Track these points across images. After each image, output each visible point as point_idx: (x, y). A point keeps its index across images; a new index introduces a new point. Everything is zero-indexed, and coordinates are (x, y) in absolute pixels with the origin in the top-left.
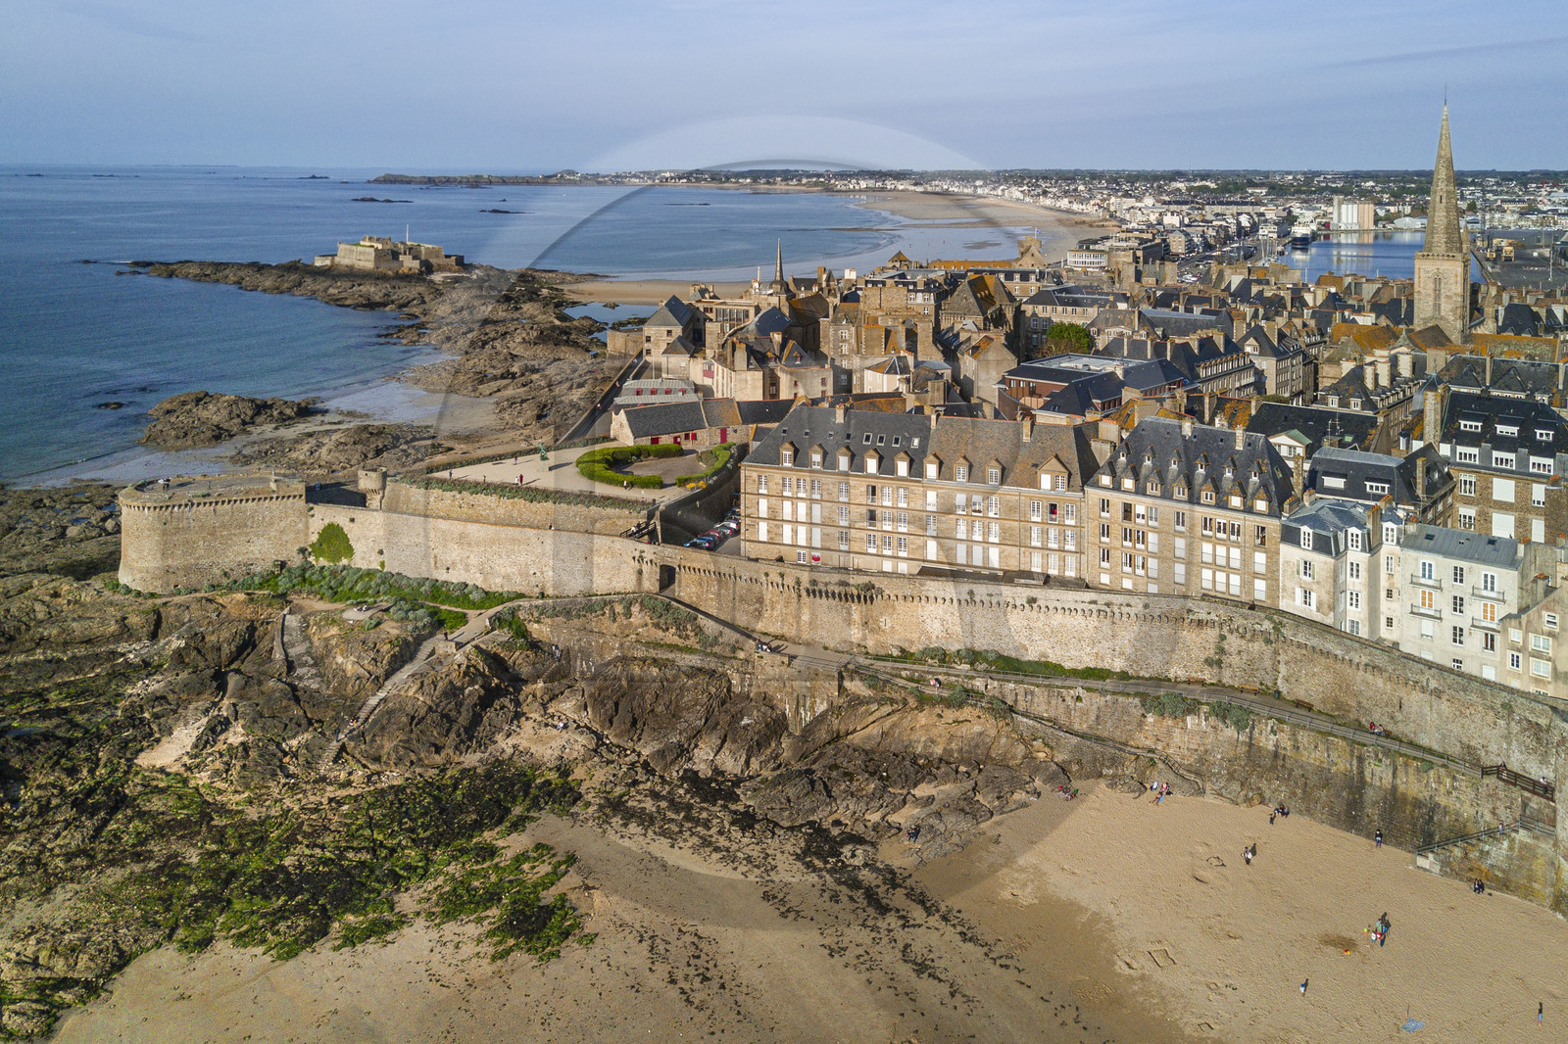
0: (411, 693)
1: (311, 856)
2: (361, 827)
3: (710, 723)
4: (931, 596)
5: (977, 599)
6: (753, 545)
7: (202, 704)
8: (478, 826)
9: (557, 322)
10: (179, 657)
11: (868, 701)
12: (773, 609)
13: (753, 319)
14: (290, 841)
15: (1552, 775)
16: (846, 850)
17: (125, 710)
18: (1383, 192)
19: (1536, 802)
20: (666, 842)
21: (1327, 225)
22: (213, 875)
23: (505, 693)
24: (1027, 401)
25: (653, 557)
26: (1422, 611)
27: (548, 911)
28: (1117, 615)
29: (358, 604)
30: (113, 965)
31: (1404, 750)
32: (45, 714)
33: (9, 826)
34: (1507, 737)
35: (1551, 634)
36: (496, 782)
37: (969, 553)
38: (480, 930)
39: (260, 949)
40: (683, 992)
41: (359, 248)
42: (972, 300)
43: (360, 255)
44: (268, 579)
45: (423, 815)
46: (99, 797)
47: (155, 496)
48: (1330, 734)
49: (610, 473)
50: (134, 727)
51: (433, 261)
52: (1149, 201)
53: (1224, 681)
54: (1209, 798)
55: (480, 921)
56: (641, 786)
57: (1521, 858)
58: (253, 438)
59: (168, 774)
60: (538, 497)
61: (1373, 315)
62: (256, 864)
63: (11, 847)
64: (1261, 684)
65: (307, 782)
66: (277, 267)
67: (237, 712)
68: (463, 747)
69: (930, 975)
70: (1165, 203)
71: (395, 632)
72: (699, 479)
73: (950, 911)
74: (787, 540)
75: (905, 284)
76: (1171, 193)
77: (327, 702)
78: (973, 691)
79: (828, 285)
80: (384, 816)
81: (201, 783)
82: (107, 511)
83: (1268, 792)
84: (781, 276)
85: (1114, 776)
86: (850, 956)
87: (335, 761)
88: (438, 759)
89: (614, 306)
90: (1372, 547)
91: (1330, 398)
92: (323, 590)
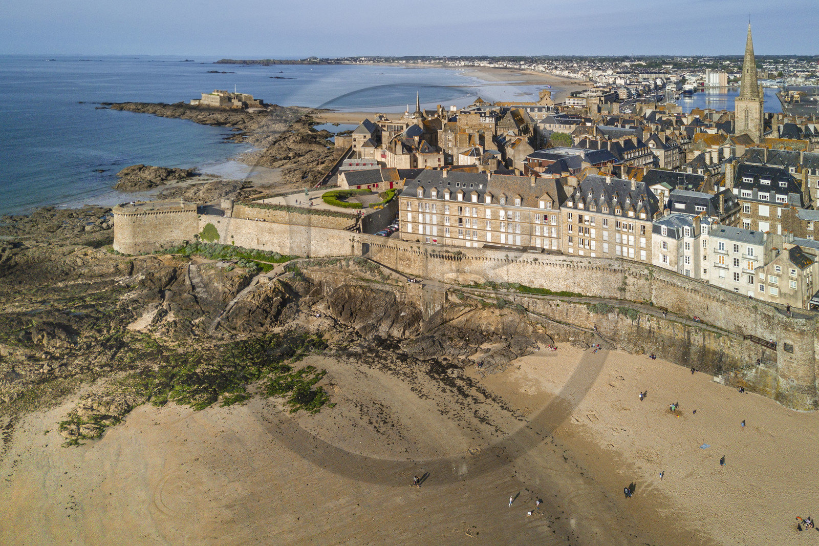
0: (249, 300)
1: (208, 369)
2: (229, 357)
3: (386, 315)
4: (489, 257)
5: (510, 259)
6: (405, 234)
7: (155, 303)
8: (282, 357)
9: (310, 133)
10: (143, 283)
11: (459, 305)
12: (415, 263)
13: (405, 130)
14: (198, 362)
15: (775, 339)
16: (449, 371)
17: (120, 306)
18: (734, 67)
19: (768, 351)
20: (367, 366)
21: (702, 84)
22: (166, 376)
23: (291, 301)
24: (537, 169)
25: (359, 239)
26: (720, 265)
27: (315, 394)
28: (576, 267)
29: (223, 260)
30: (125, 410)
31: (709, 328)
32: (85, 307)
33: (74, 354)
34: (755, 322)
35: (778, 275)
36: (289, 339)
37: (507, 239)
38: (284, 401)
39: (188, 406)
40: (375, 427)
41: (212, 96)
42: (512, 121)
43: (212, 99)
44: (181, 249)
45: (256, 353)
46: (112, 342)
47: (130, 209)
48: (675, 321)
49: (338, 202)
50: (125, 313)
51: (248, 102)
52: (610, 72)
53: (627, 298)
54: (619, 351)
55: (284, 397)
56: (355, 342)
57: (761, 377)
58: (167, 187)
59: (142, 333)
60: (305, 212)
61: (716, 129)
62: (184, 371)
63: (76, 362)
64: (644, 299)
65: (204, 338)
66: (172, 105)
67: (170, 308)
68: (273, 324)
69: (486, 423)
70: (618, 73)
71: (240, 272)
72: (379, 205)
73: (496, 397)
74: (421, 232)
75: (481, 114)
76: (622, 67)
77: (211, 303)
78: (508, 301)
79: (442, 114)
80: (239, 353)
81: (157, 337)
82: (102, 219)
83: (646, 348)
84: (419, 109)
85: (574, 341)
86: (450, 414)
87: (216, 329)
88: (262, 329)
89: (338, 125)
90: (695, 235)
91: (688, 169)
92: (206, 254)
